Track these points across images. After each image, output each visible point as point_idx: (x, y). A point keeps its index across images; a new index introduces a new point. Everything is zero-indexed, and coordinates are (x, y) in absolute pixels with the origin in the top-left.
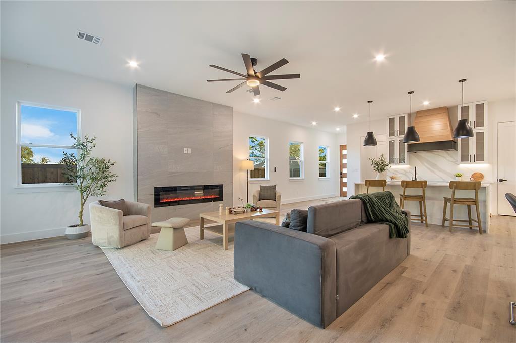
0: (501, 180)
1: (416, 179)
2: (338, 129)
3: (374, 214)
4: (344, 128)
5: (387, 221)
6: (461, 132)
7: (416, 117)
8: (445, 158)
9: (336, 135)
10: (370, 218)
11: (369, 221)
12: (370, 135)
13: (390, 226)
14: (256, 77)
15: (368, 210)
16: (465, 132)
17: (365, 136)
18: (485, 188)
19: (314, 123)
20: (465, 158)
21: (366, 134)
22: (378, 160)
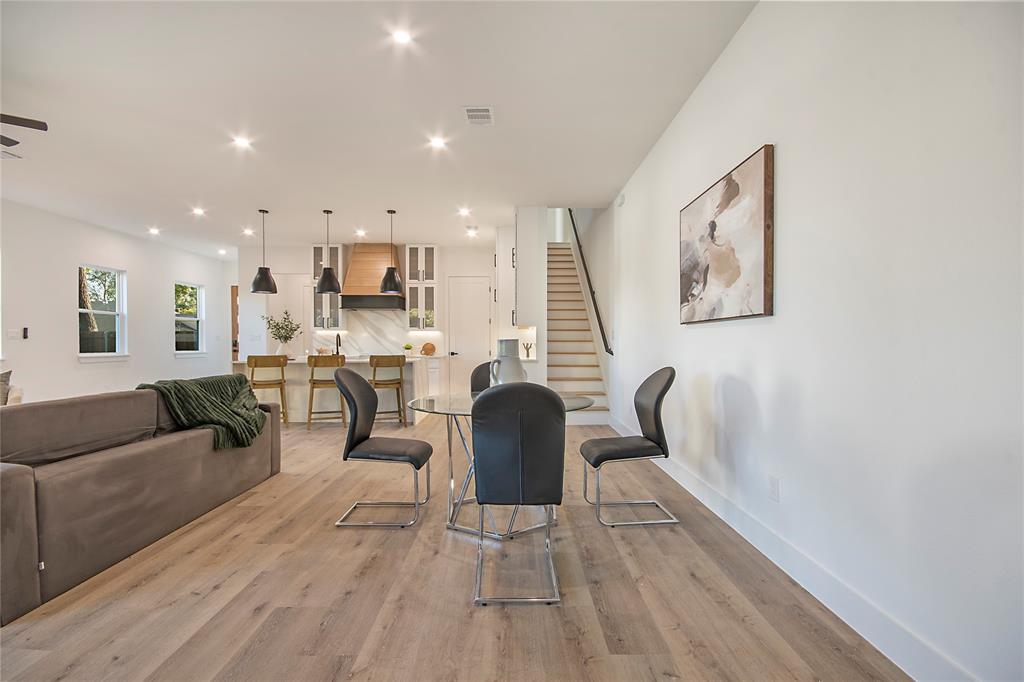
0: (453, 354)
1: (338, 353)
2: (222, 252)
3: (188, 414)
4: (235, 251)
5: (213, 422)
6: (388, 285)
7: (354, 253)
8: (392, 320)
9: (223, 263)
10: (179, 422)
11: (179, 427)
12: (264, 273)
13: (216, 430)
15: (172, 407)
16: (393, 286)
17: (254, 274)
18: (411, 364)
19: (154, 231)
20: (414, 323)
21: (257, 271)
22: (279, 319)
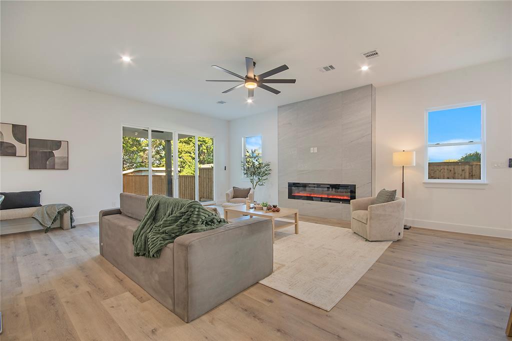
14: (254, 80)
